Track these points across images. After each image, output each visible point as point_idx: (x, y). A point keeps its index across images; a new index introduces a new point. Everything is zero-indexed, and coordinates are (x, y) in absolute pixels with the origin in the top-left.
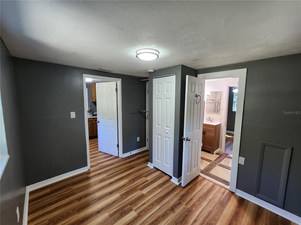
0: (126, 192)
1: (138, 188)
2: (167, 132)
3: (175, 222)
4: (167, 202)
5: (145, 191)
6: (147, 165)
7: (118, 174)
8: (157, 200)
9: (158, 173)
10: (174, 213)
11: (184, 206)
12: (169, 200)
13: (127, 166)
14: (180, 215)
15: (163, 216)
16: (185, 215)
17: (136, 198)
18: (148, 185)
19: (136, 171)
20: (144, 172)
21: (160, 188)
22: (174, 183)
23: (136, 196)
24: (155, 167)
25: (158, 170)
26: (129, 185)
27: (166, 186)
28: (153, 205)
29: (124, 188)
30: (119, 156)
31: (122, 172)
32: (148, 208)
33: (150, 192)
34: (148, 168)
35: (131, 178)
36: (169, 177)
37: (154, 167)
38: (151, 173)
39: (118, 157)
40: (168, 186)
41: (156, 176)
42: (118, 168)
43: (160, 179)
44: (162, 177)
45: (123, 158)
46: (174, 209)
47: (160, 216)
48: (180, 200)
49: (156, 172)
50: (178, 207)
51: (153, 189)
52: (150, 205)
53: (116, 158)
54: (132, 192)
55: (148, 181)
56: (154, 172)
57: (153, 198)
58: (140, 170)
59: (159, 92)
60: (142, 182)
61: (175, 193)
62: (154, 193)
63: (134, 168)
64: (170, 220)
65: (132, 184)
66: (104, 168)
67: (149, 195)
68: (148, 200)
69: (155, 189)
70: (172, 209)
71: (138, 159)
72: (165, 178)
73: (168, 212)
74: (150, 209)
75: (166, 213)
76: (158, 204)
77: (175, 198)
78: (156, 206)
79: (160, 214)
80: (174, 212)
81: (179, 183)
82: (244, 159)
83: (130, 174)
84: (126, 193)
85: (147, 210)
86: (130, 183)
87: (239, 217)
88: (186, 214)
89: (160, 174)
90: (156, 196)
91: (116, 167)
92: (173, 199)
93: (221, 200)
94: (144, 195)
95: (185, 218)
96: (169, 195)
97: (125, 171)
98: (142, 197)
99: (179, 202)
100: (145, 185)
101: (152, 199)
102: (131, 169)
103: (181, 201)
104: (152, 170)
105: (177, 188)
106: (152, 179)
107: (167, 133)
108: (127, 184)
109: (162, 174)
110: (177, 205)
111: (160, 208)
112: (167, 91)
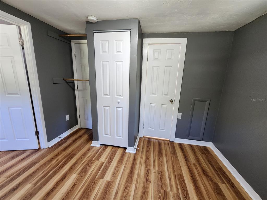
0: (84, 192)
1: (97, 177)
2: (119, 101)
3: (157, 191)
4: (138, 175)
5: (108, 177)
6: (91, 145)
7: (55, 173)
8: (127, 179)
9: (109, 149)
10: (151, 184)
11: (153, 171)
12: (138, 172)
13: (63, 156)
14: (156, 182)
15: (144, 193)
16: (159, 179)
17: (102, 192)
18: (106, 168)
19: (81, 158)
20: (92, 155)
21: (121, 164)
22: (131, 153)
23: (101, 190)
24: (102, 145)
25: (107, 146)
26: (82, 180)
27: (125, 159)
28: (126, 187)
29: (77, 188)
30: (40, 147)
31: (60, 168)
32: (125, 194)
33: (114, 175)
34: (94, 149)
35: (79, 169)
36: (123, 149)
37: (100, 144)
38: (102, 153)
39: (39, 149)
40: (127, 159)
41: (109, 153)
42: (48, 164)
43: (114, 155)
44: (116, 152)
45: (49, 149)
46: (148, 180)
47: (142, 195)
48: (146, 167)
49: (106, 149)
50: (150, 175)
51: (115, 169)
52: (125, 190)
53: (36, 151)
54: (91, 187)
55: (103, 163)
56: (104, 150)
57: (122, 179)
58: (85, 154)
59: (106, 52)
60: (97, 168)
61: (138, 162)
62: (119, 173)
63: (74, 155)
64: (153, 193)
65: (85, 176)
66: (19, 175)
67: (115, 179)
68: (118, 186)
69: (117, 167)
70: (147, 180)
71: (74, 141)
72: (120, 151)
73: (146, 186)
74: (127, 194)
75: (145, 187)
76: (131, 182)
77: (141, 167)
78: (130, 187)
79: (140, 193)
80: (151, 182)
81: (135, 151)
82: (181, 114)
83: (75, 164)
84: (84, 194)
85: (124, 197)
86: (81, 176)
87: (188, 159)
88: (160, 177)
89: (112, 149)
90: (123, 175)
91: (45, 165)
92: (141, 169)
93: (171, 151)
94: (109, 182)
95: (162, 182)
96: (134, 167)
97: (65, 164)
98: (109, 185)
99: (147, 169)
100: (103, 170)
101: (121, 181)
102: (72, 158)
103: (148, 167)
104: (100, 149)
105: (137, 157)
106: (106, 158)
107: (119, 103)
108: (78, 180)
109: (114, 149)
110: (148, 173)
111: (136, 187)
112: (117, 52)
